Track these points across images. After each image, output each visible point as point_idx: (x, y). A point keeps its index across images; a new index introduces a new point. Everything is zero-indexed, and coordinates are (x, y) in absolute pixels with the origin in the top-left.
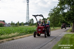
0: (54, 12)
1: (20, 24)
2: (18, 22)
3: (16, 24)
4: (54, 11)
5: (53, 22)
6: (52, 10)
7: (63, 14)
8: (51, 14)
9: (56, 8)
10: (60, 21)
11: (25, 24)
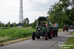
0: (54, 10)
1: (12, 26)
2: (9, 22)
3: (6, 26)
4: (54, 7)
6: (52, 7)
7: (66, 11)
8: (52, 11)
9: (58, 4)
10: (63, 21)
11: (17, 25)
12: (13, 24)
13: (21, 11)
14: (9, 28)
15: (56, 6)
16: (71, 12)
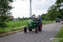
0: (51, 9)
3: (22, 19)
4: (51, 8)
5: (51, 17)
6: (50, 8)
7: (59, 10)
8: (50, 10)
12: (26, 18)
13: (31, 10)
14: (24, 20)
15: (52, 6)
16: (62, 11)
